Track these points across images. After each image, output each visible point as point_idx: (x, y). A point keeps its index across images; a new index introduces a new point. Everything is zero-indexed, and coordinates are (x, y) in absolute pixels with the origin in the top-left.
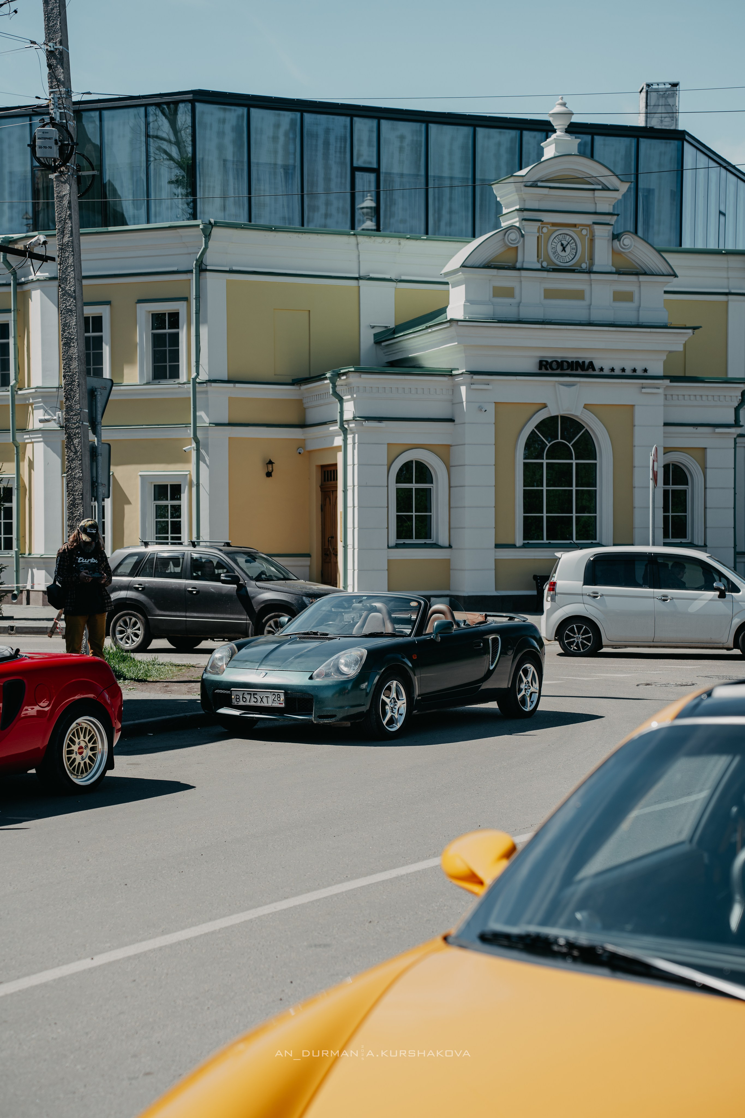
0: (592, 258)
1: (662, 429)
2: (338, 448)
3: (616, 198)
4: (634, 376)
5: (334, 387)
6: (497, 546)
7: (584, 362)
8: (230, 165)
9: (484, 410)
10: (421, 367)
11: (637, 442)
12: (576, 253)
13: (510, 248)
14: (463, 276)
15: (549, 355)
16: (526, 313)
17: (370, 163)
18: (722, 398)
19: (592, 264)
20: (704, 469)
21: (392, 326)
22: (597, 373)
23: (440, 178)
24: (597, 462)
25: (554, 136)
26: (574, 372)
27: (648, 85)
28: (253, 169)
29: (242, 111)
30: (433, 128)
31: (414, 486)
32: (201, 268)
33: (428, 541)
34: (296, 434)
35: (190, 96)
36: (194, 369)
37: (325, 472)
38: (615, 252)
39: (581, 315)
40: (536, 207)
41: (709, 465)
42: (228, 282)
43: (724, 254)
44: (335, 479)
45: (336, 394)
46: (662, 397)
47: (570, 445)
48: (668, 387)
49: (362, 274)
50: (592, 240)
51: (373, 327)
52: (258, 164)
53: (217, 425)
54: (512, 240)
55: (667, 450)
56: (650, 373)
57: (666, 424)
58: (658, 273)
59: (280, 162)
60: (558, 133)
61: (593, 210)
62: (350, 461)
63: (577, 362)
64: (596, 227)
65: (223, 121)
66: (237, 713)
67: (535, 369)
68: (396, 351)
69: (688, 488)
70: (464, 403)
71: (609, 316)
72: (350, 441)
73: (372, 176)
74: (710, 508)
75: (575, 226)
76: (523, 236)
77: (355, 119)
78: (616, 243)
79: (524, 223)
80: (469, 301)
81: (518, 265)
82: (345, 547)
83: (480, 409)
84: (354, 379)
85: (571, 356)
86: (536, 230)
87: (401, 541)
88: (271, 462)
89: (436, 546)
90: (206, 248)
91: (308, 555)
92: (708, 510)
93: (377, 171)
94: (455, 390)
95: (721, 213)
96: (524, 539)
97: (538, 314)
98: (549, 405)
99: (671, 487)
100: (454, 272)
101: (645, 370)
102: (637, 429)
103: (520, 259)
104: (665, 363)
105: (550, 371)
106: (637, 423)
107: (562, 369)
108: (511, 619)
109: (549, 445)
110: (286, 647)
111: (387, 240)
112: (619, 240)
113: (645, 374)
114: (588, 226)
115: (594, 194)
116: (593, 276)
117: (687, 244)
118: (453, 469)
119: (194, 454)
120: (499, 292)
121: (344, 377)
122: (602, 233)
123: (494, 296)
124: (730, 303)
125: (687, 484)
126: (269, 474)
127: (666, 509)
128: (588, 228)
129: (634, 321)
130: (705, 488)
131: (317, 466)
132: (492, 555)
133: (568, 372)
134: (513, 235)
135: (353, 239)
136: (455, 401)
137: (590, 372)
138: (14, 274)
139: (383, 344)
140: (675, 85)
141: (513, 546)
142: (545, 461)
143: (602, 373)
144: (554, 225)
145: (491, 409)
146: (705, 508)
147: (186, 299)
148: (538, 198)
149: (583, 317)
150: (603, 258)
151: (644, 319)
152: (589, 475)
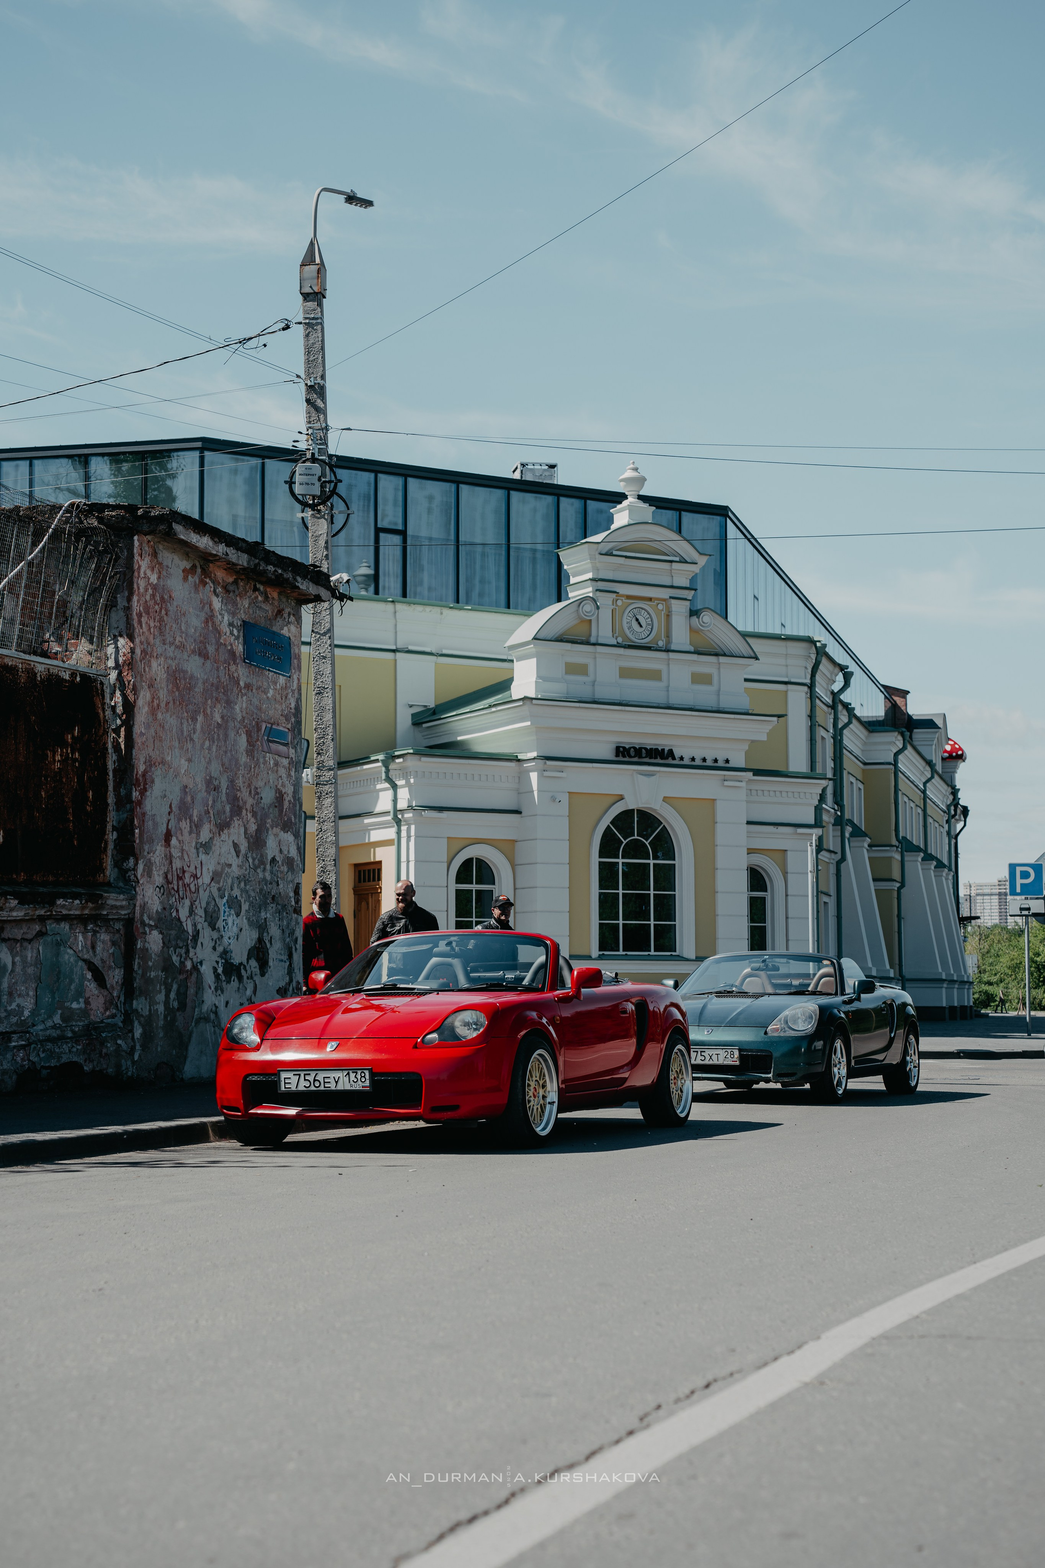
0: (668, 636)
1: (744, 827)
2: (385, 843)
3: (693, 572)
4: (715, 766)
5: (387, 771)
7: (663, 750)
9: (558, 800)
11: (719, 841)
12: (652, 629)
13: (583, 621)
14: (534, 650)
15: (628, 741)
16: (599, 693)
17: (396, 524)
18: (802, 795)
19: (668, 642)
20: (785, 874)
21: (432, 705)
22: (677, 762)
23: (472, 543)
24: (676, 862)
25: (625, 503)
26: (653, 761)
27: (523, 465)
28: (267, 526)
29: (256, 462)
30: (465, 489)
31: (474, 887)
35: (199, 444)
37: (360, 872)
38: (692, 630)
39: (659, 697)
40: (611, 578)
41: (790, 868)
43: (784, 639)
45: (389, 779)
46: (744, 791)
47: (647, 843)
48: (750, 780)
49: (400, 645)
50: (668, 616)
51: (411, 706)
52: (272, 521)
54: (586, 612)
55: (750, 851)
56: (731, 765)
57: (749, 823)
58: (738, 655)
60: (631, 499)
61: (669, 584)
62: (403, 858)
63: (657, 749)
64: (673, 601)
65: (235, 472)
68: (441, 734)
69: (767, 895)
70: (536, 793)
71: (689, 701)
72: (404, 834)
73: (397, 539)
74: (792, 918)
75: (650, 599)
76: (598, 608)
77: (380, 475)
78: (694, 618)
79: (598, 593)
80: (541, 677)
81: (593, 640)
83: (553, 799)
84: (413, 763)
85: (650, 742)
86: (611, 603)
92: (790, 920)
93: (403, 533)
94: (522, 778)
95: (755, 596)
96: (600, 950)
97: (616, 696)
98: (626, 797)
99: (753, 894)
100: (521, 646)
101: (727, 761)
102: (719, 827)
103: (593, 633)
104: (747, 753)
105: (627, 759)
106: (719, 819)
107: (640, 757)
109: (625, 842)
111: (428, 609)
112: (698, 618)
113: (727, 765)
114: (664, 600)
115: (671, 566)
116: (672, 655)
118: (518, 868)
120: (573, 669)
121: (401, 760)
122: (680, 609)
123: (567, 673)
124: (789, 693)
125: (766, 891)
128: (664, 603)
129: (714, 706)
130: (787, 895)
131: (350, 865)
133: (647, 760)
134: (588, 607)
135: (390, 606)
136: (523, 790)
137: (670, 761)
139: (425, 725)
140: (552, 467)
141: (589, 958)
142: (620, 861)
143: (682, 763)
144: (629, 597)
145: (565, 798)
146: (787, 918)
148: (612, 567)
149: (661, 699)
150: (681, 637)
151: (724, 704)
152: (666, 877)
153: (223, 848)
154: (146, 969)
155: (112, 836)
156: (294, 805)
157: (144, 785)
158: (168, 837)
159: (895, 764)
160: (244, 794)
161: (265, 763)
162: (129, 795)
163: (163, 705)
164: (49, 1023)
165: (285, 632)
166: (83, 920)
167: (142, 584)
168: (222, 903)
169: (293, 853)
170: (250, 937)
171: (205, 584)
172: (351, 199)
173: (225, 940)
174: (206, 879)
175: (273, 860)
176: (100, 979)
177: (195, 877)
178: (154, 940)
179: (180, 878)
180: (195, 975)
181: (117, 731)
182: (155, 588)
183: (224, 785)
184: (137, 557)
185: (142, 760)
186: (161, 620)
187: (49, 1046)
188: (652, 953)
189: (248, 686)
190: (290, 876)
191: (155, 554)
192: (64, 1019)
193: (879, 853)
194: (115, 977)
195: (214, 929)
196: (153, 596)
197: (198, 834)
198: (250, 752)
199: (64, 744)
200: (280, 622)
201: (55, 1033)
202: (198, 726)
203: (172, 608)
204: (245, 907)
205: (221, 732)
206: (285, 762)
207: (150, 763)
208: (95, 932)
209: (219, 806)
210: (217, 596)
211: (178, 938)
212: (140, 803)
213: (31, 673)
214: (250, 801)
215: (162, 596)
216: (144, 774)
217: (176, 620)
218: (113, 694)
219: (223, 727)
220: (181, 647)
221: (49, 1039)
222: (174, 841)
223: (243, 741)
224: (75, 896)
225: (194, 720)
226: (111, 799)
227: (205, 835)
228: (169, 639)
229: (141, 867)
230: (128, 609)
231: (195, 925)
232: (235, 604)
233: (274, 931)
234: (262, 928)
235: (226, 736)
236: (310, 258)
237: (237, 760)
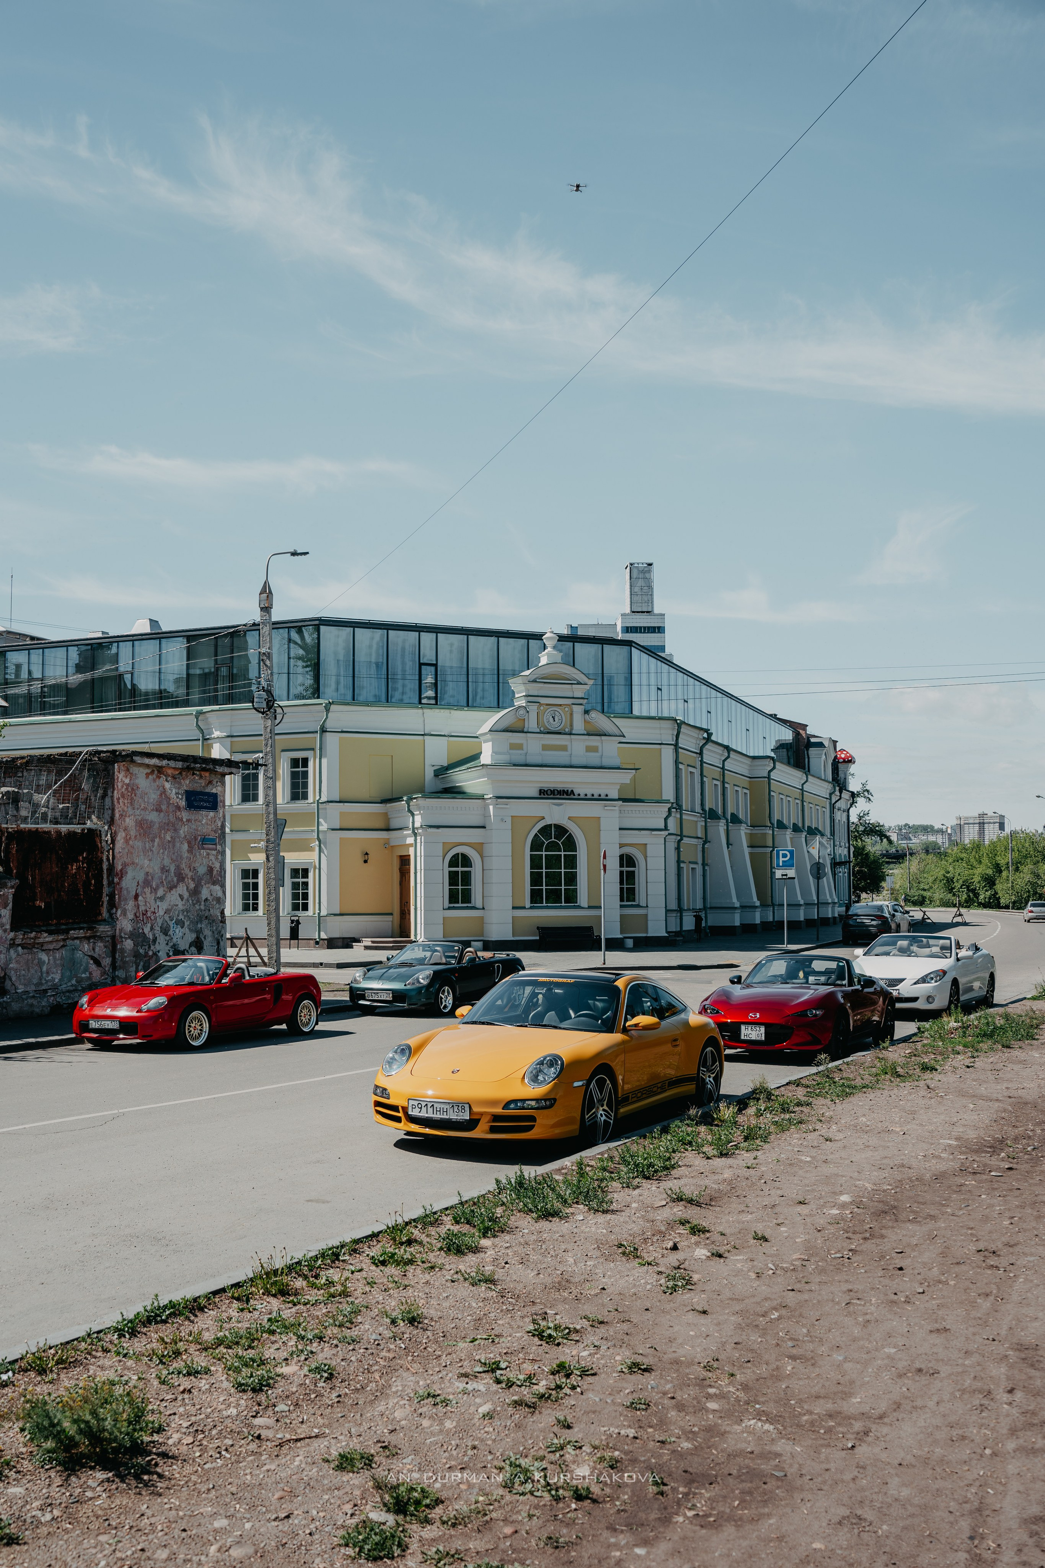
0: (571, 725)
1: (618, 832)
2: (411, 845)
3: (588, 689)
4: (599, 799)
5: (409, 806)
6: (514, 908)
7: (568, 791)
8: (341, 663)
9: (504, 821)
10: (464, 793)
11: (602, 841)
12: (562, 722)
13: (520, 719)
14: (491, 736)
15: (546, 786)
16: (530, 760)
17: (432, 660)
18: (655, 812)
19: (572, 729)
20: (645, 857)
21: (446, 765)
22: (576, 797)
23: (476, 669)
24: (577, 853)
26: (562, 797)
27: (631, 564)
28: (356, 664)
29: (350, 629)
30: (472, 638)
31: (460, 869)
32: (323, 730)
33: (469, 905)
34: (383, 835)
35: (317, 622)
36: (317, 794)
37: (402, 860)
38: (586, 722)
39: (566, 761)
40: (536, 694)
41: (648, 855)
42: (341, 739)
43: (659, 719)
44: (409, 864)
45: (409, 811)
46: (618, 812)
47: (560, 843)
48: (621, 805)
49: (427, 732)
50: (571, 714)
51: (434, 766)
52: (359, 662)
53: (333, 830)
54: (521, 714)
55: (621, 846)
56: (609, 797)
57: (620, 829)
58: (613, 735)
59: (373, 660)
60: (549, 649)
61: (572, 696)
62: (418, 853)
63: (564, 791)
64: (574, 706)
65: (338, 636)
66: (368, 1003)
67: (537, 795)
68: (449, 782)
69: (636, 869)
70: (492, 817)
71: (583, 762)
72: (418, 841)
73: (433, 668)
74: (650, 882)
75: (561, 705)
76: (528, 712)
77: (422, 633)
78: (586, 716)
79: (529, 704)
80: (495, 752)
81: (525, 730)
82: (416, 909)
83: (502, 820)
84: (422, 802)
85: (560, 787)
86: (536, 708)
87: (452, 905)
88: (367, 854)
89: (474, 908)
90: (327, 717)
91: (391, 914)
92: (649, 884)
93: (435, 665)
94: (486, 808)
95: (658, 689)
96: (531, 904)
97: (539, 761)
98: (546, 817)
99: (625, 869)
100: (485, 734)
101: (607, 795)
102: (602, 832)
103: (526, 726)
104: (619, 790)
105: (546, 796)
106: (602, 828)
107: (554, 795)
108: (508, 955)
109: (546, 843)
110: (392, 970)
111: (442, 711)
112: (588, 715)
113: (607, 798)
114: (569, 705)
115: (572, 686)
116: (573, 737)
117: (636, 712)
118: (485, 859)
119: (317, 849)
120: (514, 747)
121: (415, 800)
122: (578, 710)
123: (510, 749)
124: (662, 750)
125: (635, 867)
126: (366, 861)
127: (621, 883)
128: (569, 707)
129: (599, 764)
130: (646, 870)
131: (397, 856)
132: (510, 914)
133: (558, 796)
134: (522, 712)
135: (420, 711)
136: (486, 815)
137: (572, 796)
138: (203, 733)
139: (440, 777)
140: (650, 565)
141: (524, 908)
142: (544, 853)
143: (579, 797)
144: (547, 705)
145: (509, 820)
146: (647, 882)
147: (313, 749)
148: (535, 689)
149: (567, 762)
150: (579, 725)
151: (605, 763)
152: (572, 862)
153: (173, 898)
154: (123, 957)
155: (105, 899)
156: (221, 872)
157: (122, 874)
158: (136, 897)
159: (769, 778)
160: (187, 871)
161: (200, 855)
162: (113, 880)
163: (133, 837)
164: (69, 984)
165: (214, 791)
166: (88, 938)
167: (120, 785)
168: (171, 924)
169: (220, 894)
170: (191, 937)
171: (160, 778)
172: (294, 554)
173: (175, 940)
174: (161, 913)
175: (206, 900)
176: (97, 962)
177: (154, 913)
178: (128, 944)
179: (143, 914)
180: (154, 957)
181: (108, 851)
182: (128, 785)
183: (172, 868)
184: (116, 773)
185: (120, 864)
186: (132, 799)
187: (68, 994)
188: (563, 904)
189: (188, 821)
190: (217, 906)
191: (128, 770)
192: (77, 981)
193: (757, 831)
194: (107, 962)
195: (166, 935)
196: (127, 789)
197: (156, 893)
198: (190, 850)
199: (77, 861)
200: (210, 787)
201: (71, 988)
202: (156, 844)
203: (138, 792)
204: (187, 923)
205: (171, 845)
206: (214, 852)
207: (125, 865)
208: (94, 943)
209: (169, 878)
210: (168, 782)
211: (143, 941)
212: (118, 884)
213: (59, 833)
214: (190, 874)
215: (132, 789)
216: (121, 870)
217: (141, 798)
218: (107, 835)
219: (173, 841)
220: (145, 809)
221: (69, 991)
222: (140, 898)
223: (185, 846)
224: (80, 929)
225: (153, 841)
226: (105, 882)
227: (160, 893)
228: (136, 806)
229: (119, 912)
230: (112, 797)
231: (154, 935)
232: (180, 783)
233: (207, 932)
234: (199, 932)
235: (174, 846)
236: (263, 591)
237: (181, 857)
